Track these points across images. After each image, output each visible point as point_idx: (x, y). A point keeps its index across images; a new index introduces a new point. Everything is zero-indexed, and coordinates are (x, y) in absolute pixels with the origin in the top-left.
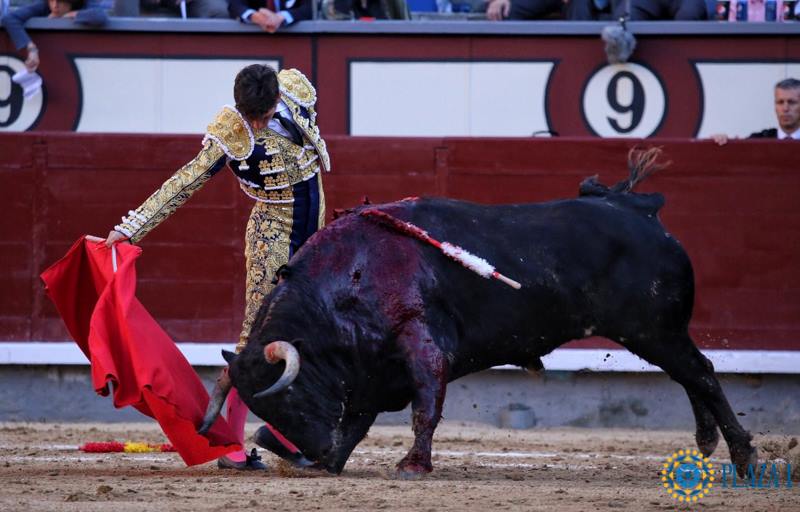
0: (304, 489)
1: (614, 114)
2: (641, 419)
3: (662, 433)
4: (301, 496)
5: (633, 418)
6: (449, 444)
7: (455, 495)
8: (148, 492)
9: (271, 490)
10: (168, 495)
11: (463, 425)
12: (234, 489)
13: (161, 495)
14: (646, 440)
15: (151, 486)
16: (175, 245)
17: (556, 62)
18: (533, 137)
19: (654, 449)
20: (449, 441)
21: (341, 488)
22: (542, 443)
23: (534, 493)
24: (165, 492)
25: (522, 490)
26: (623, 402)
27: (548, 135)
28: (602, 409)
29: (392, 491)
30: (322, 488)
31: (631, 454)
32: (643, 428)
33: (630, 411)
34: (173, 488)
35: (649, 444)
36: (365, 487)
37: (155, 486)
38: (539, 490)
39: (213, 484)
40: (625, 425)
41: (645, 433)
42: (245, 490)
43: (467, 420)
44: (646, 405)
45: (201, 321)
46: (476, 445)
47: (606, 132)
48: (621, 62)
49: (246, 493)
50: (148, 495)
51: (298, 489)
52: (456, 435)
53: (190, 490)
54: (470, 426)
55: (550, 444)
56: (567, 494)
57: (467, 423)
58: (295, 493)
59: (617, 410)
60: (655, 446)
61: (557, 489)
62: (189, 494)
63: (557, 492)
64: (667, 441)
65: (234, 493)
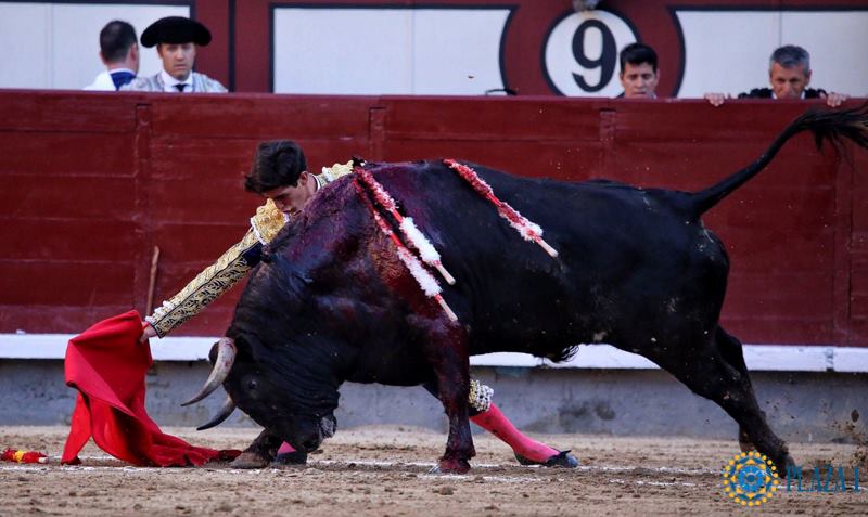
0: (192, 505)
1: (580, 70)
2: (608, 424)
3: (632, 440)
4: (188, 512)
5: (598, 422)
6: (377, 452)
7: (368, 511)
8: (10, 508)
9: (154, 505)
10: (32, 512)
11: (401, 430)
12: (112, 504)
13: (23, 511)
14: (609, 448)
15: (14, 501)
16: (66, 220)
17: (513, 9)
18: (486, 96)
19: (615, 458)
20: (378, 448)
21: (235, 504)
22: (487, 451)
23: (461, 509)
24: (29, 508)
25: (447, 506)
26: (586, 403)
27: (504, 94)
28: (563, 412)
29: (295, 506)
30: (214, 503)
31: (587, 465)
32: (610, 434)
33: (595, 414)
34: (39, 503)
35: (612, 452)
36: (264, 502)
37: (20, 500)
38: (467, 507)
39: (87, 498)
40: (588, 430)
41: (610, 440)
42: (124, 506)
43: (405, 424)
44: (613, 407)
45: (96, 308)
46: (409, 453)
47: (571, 90)
48: (589, 9)
49: (124, 509)
50: (9, 511)
51: (183, 504)
52: (389, 442)
53: (60, 505)
54: (409, 431)
55: (495, 452)
56: (498, 510)
57: (406, 428)
58: (182, 509)
59: (580, 413)
60: (618, 454)
61: (489, 505)
62: (58, 510)
63: (487, 509)
64: (634, 449)
65: (110, 509)
